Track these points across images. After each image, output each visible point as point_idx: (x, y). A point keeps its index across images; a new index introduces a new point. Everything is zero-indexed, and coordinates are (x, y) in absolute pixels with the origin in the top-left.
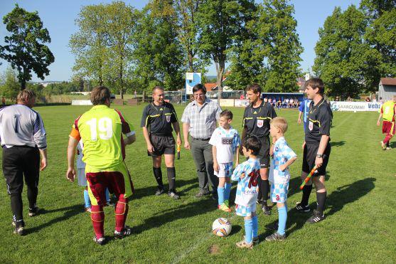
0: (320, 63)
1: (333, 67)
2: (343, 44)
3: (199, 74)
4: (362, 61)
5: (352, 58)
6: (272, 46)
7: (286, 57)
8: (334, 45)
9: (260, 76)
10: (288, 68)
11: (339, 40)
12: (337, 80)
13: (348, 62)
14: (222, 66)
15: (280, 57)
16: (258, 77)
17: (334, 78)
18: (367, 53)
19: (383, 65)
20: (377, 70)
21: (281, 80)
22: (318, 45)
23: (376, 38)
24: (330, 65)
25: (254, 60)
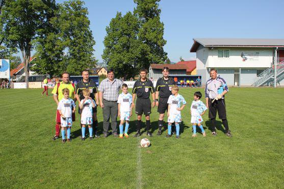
0: (108, 53)
1: (117, 57)
2: (124, 39)
3: (8, 61)
4: (137, 53)
5: (131, 50)
6: (71, 39)
7: (82, 48)
8: (118, 40)
9: (61, 62)
10: (84, 56)
11: (121, 36)
12: (121, 65)
13: (128, 52)
14: (28, 54)
15: (77, 48)
16: (60, 64)
17: (118, 64)
18: (141, 46)
19: (151, 55)
20: (147, 59)
21: (79, 66)
22: (106, 39)
23: (145, 36)
24: (115, 54)
25: (57, 50)
